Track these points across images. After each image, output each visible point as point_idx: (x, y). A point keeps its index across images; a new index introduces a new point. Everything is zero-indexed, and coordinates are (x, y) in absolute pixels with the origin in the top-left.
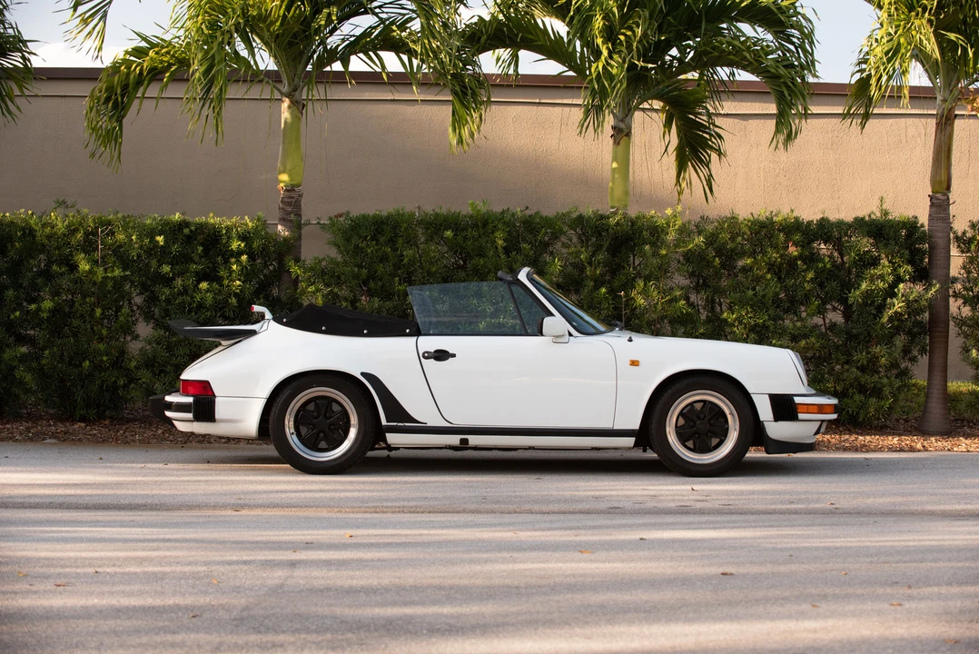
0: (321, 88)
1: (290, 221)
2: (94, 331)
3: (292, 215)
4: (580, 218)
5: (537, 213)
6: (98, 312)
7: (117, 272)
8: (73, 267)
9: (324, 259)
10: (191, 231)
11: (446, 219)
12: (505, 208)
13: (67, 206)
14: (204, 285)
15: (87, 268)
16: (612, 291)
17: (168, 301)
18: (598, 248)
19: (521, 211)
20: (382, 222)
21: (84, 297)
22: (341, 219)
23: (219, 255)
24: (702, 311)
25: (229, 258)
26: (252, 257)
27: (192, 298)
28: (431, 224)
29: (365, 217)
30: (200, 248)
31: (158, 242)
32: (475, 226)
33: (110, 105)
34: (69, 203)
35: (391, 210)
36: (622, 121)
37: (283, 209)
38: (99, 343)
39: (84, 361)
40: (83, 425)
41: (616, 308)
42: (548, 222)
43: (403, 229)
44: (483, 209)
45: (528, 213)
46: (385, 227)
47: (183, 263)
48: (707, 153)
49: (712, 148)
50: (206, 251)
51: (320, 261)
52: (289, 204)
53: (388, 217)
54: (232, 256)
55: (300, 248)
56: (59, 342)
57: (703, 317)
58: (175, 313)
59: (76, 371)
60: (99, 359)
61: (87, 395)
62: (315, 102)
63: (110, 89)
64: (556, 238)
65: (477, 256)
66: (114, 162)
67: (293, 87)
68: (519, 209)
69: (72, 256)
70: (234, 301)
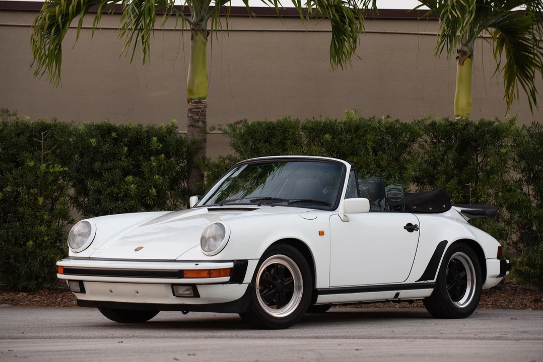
0: (223, 21)
1: (198, 127)
2: (36, 217)
3: (200, 123)
4: (433, 124)
5: (397, 121)
6: (41, 200)
7: (58, 168)
8: (19, 164)
9: (227, 158)
10: (118, 135)
11: (326, 125)
12: (372, 117)
13: (9, 115)
14: (130, 178)
15: (32, 164)
16: (460, 183)
17: (99, 192)
18: (449, 148)
19: (385, 119)
20: (274, 128)
21: (29, 188)
22: (239, 126)
23: (140, 155)
24: (532, 199)
25: (149, 157)
26: (168, 156)
27: (119, 189)
28: (312, 129)
29: (259, 124)
30: (126, 149)
31: (91, 143)
32: (349, 131)
33: (53, 31)
34: (11, 112)
35: (281, 118)
36: (466, 45)
37: (191, 117)
38: (41, 225)
39: (28, 241)
40: (25, 294)
41: (464, 197)
42: (406, 128)
43: (291, 134)
44: (355, 117)
45: (390, 120)
46: (276, 132)
47: (111, 161)
48: (532, 70)
49: (536, 65)
50: (130, 150)
51: (224, 160)
52: (197, 113)
53: (278, 123)
54: (151, 155)
55: (205, 149)
56: (6, 225)
57: (534, 205)
58: (106, 202)
59: (21, 249)
60: (40, 239)
61: (30, 269)
62: (219, 33)
63: (53, 18)
64: (413, 141)
65: (352, 154)
66: (55, 78)
67: (200, 18)
68: (383, 117)
69: (18, 154)
70: (154, 191)
